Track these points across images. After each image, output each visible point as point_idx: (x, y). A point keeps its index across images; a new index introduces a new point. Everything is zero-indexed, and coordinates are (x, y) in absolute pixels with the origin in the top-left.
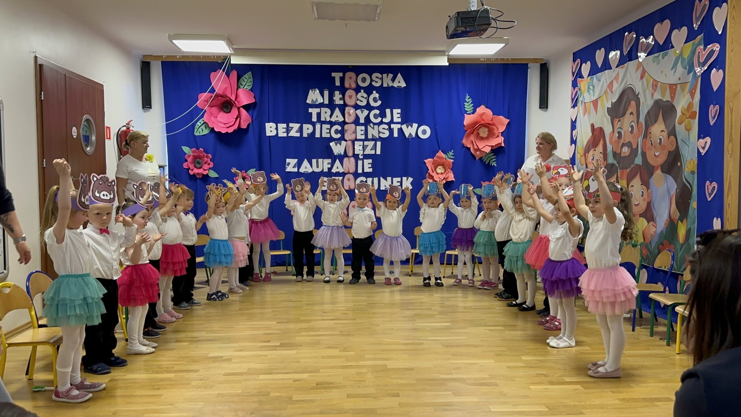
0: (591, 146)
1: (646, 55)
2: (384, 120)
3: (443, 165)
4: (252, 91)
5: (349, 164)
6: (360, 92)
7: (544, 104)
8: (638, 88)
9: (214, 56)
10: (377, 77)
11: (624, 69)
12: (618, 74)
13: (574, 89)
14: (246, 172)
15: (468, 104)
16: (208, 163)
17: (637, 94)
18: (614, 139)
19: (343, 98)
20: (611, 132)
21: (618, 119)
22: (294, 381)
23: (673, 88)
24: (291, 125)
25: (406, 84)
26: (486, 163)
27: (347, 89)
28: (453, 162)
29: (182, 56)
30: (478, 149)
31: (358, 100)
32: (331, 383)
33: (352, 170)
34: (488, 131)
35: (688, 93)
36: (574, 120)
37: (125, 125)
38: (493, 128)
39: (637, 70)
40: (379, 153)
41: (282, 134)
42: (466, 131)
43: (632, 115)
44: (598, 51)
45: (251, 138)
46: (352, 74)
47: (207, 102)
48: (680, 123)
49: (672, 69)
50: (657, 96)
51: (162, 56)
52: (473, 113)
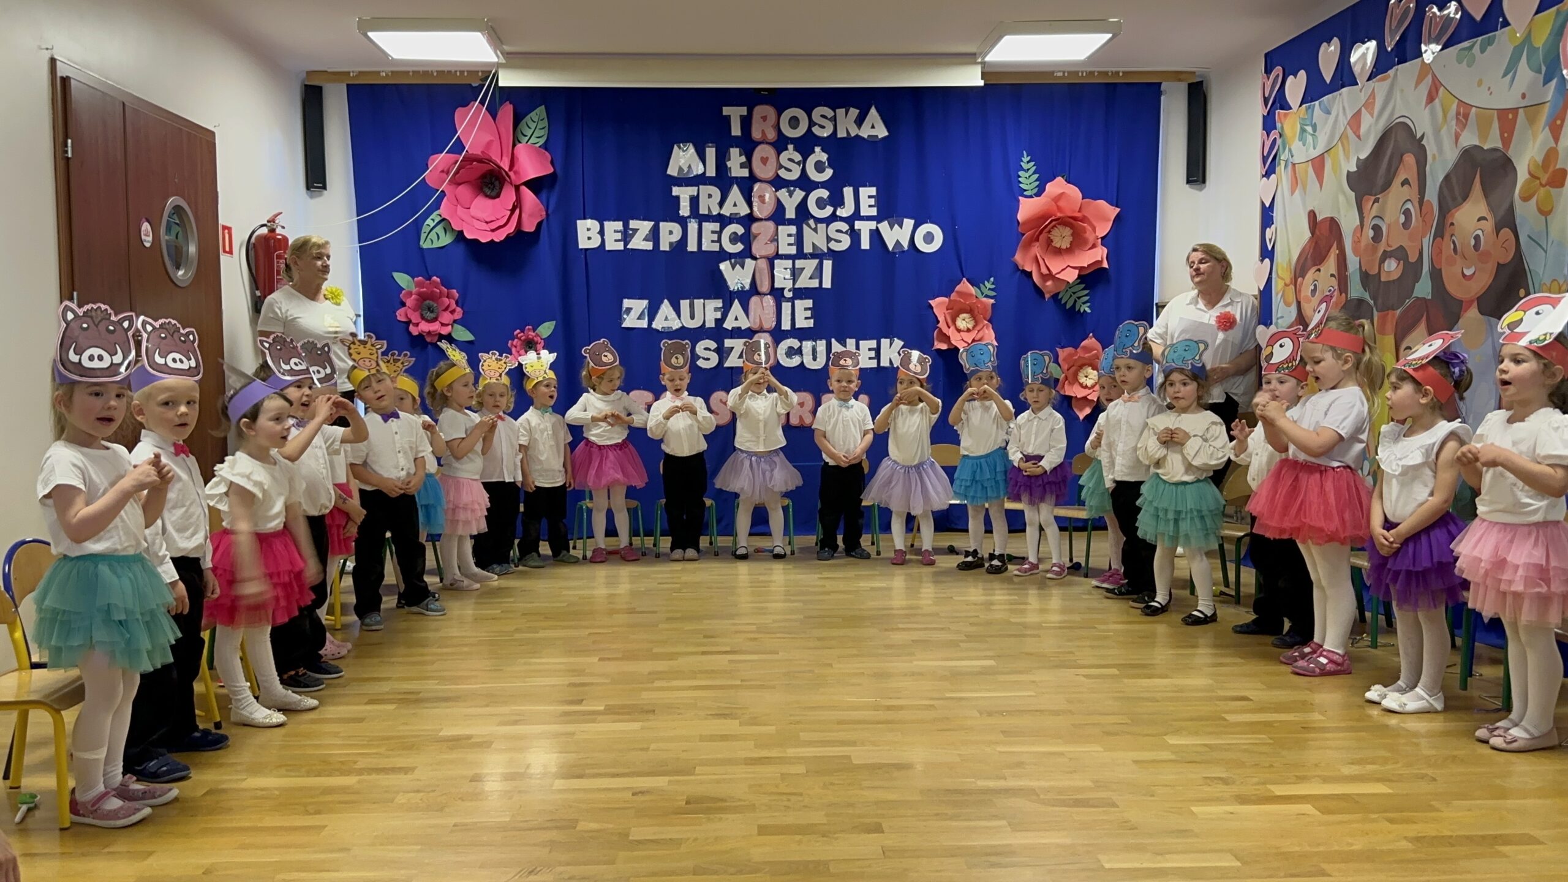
0: (1309, 262)
1: (1440, 47)
2: (840, 212)
3: (970, 311)
4: (546, 149)
5: (763, 310)
6: (786, 149)
7: (1197, 173)
8: (1422, 124)
9: (462, 72)
10: (823, 116)
11: (1388, 82)
12: (1373, 95)
13: (1268, 135)
14: (534, 330)
15: (1027, 175)
16: (450, 310)
17: (1418, 137)
18: (1363, 243)
19: (748, 164)
20: (1357, 227)
21: (1373, 198)
22: (634, 794)
23: (1507, 119)
24: (633, 224)
25: (888, 131)
26: (1068, 307)
27: (758, 143)
28: (993, 304)
29: (392, 72)
30: (1050, 276)
31: (781, 167)
32: (722, 800)
33: (770, 323)
34: (1072, 235)
35: (1544, 129)
36: (1267, 205)
37: (266, 222)
38: (1084, 227)
39: (1418, 83)
40: (829, 286)
41: (613, 244)
42: (1023, 235)
43: (1406, 187)
44: (1325, 44)
45: (545, 254)
46: (768, 110)
47: (448, 173)
48: (1526, 199)
49: (1505, 75)
50: (1469, 139)
51: (349, 73)
52: (1038, 194)
